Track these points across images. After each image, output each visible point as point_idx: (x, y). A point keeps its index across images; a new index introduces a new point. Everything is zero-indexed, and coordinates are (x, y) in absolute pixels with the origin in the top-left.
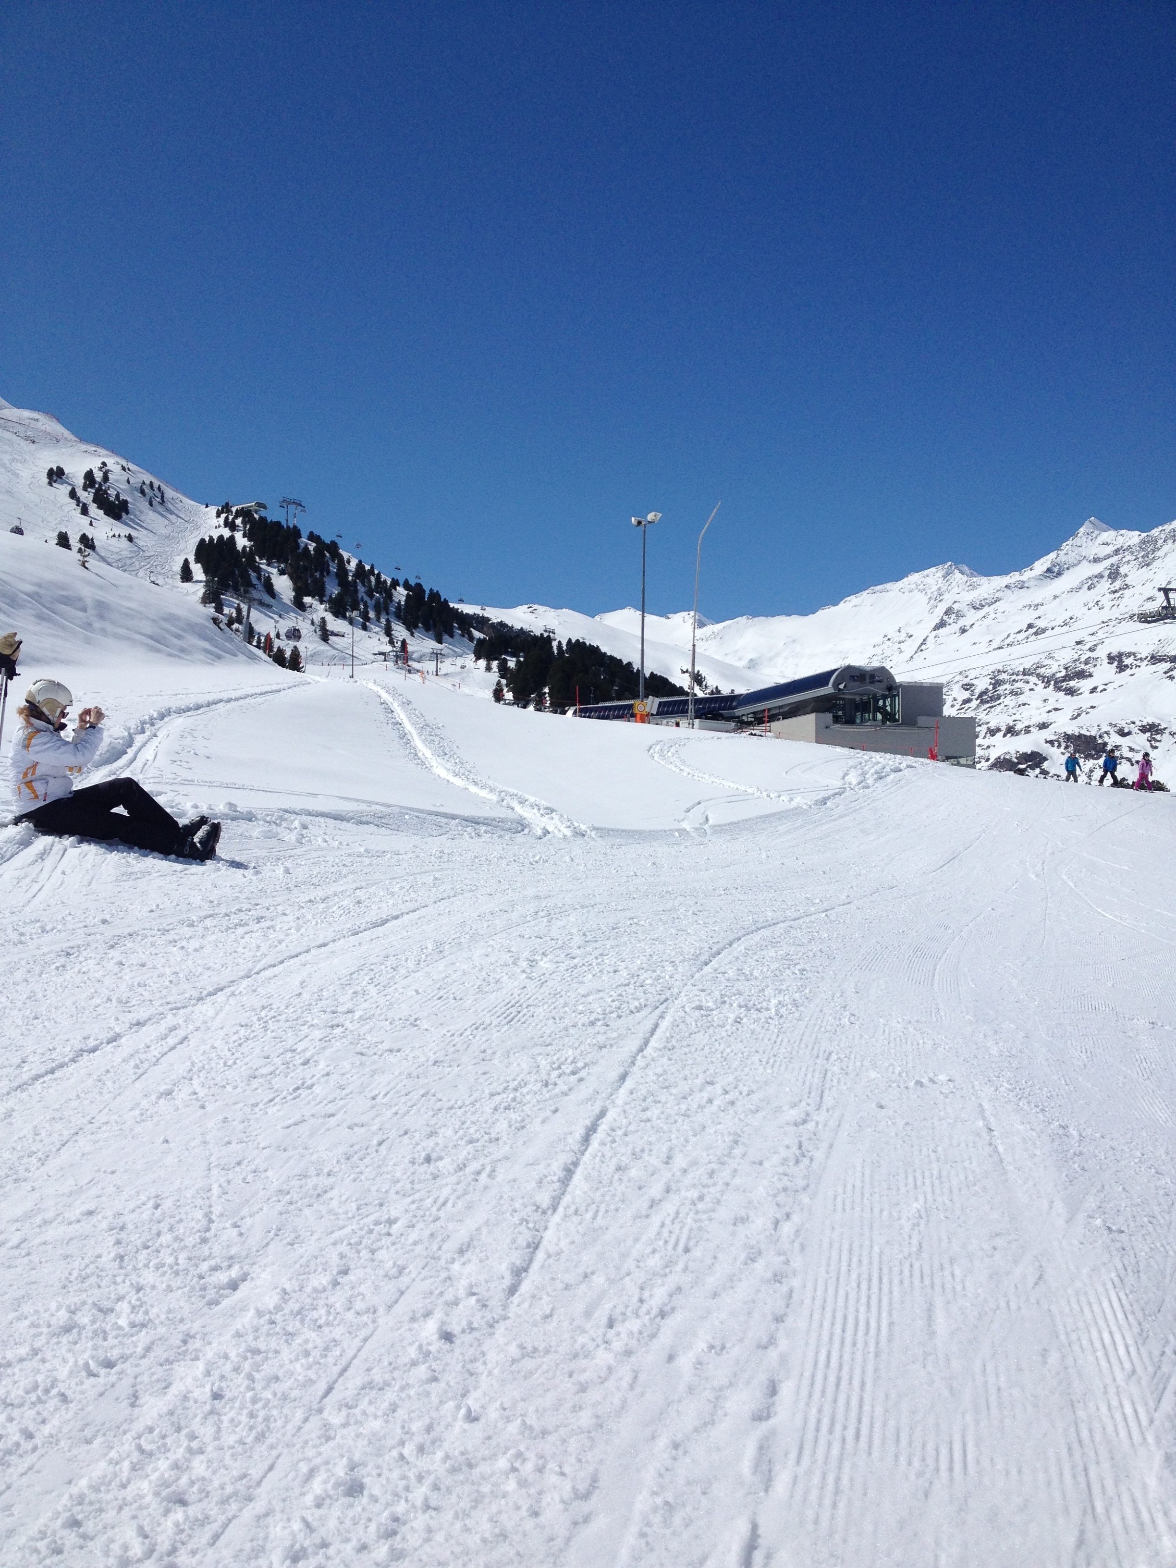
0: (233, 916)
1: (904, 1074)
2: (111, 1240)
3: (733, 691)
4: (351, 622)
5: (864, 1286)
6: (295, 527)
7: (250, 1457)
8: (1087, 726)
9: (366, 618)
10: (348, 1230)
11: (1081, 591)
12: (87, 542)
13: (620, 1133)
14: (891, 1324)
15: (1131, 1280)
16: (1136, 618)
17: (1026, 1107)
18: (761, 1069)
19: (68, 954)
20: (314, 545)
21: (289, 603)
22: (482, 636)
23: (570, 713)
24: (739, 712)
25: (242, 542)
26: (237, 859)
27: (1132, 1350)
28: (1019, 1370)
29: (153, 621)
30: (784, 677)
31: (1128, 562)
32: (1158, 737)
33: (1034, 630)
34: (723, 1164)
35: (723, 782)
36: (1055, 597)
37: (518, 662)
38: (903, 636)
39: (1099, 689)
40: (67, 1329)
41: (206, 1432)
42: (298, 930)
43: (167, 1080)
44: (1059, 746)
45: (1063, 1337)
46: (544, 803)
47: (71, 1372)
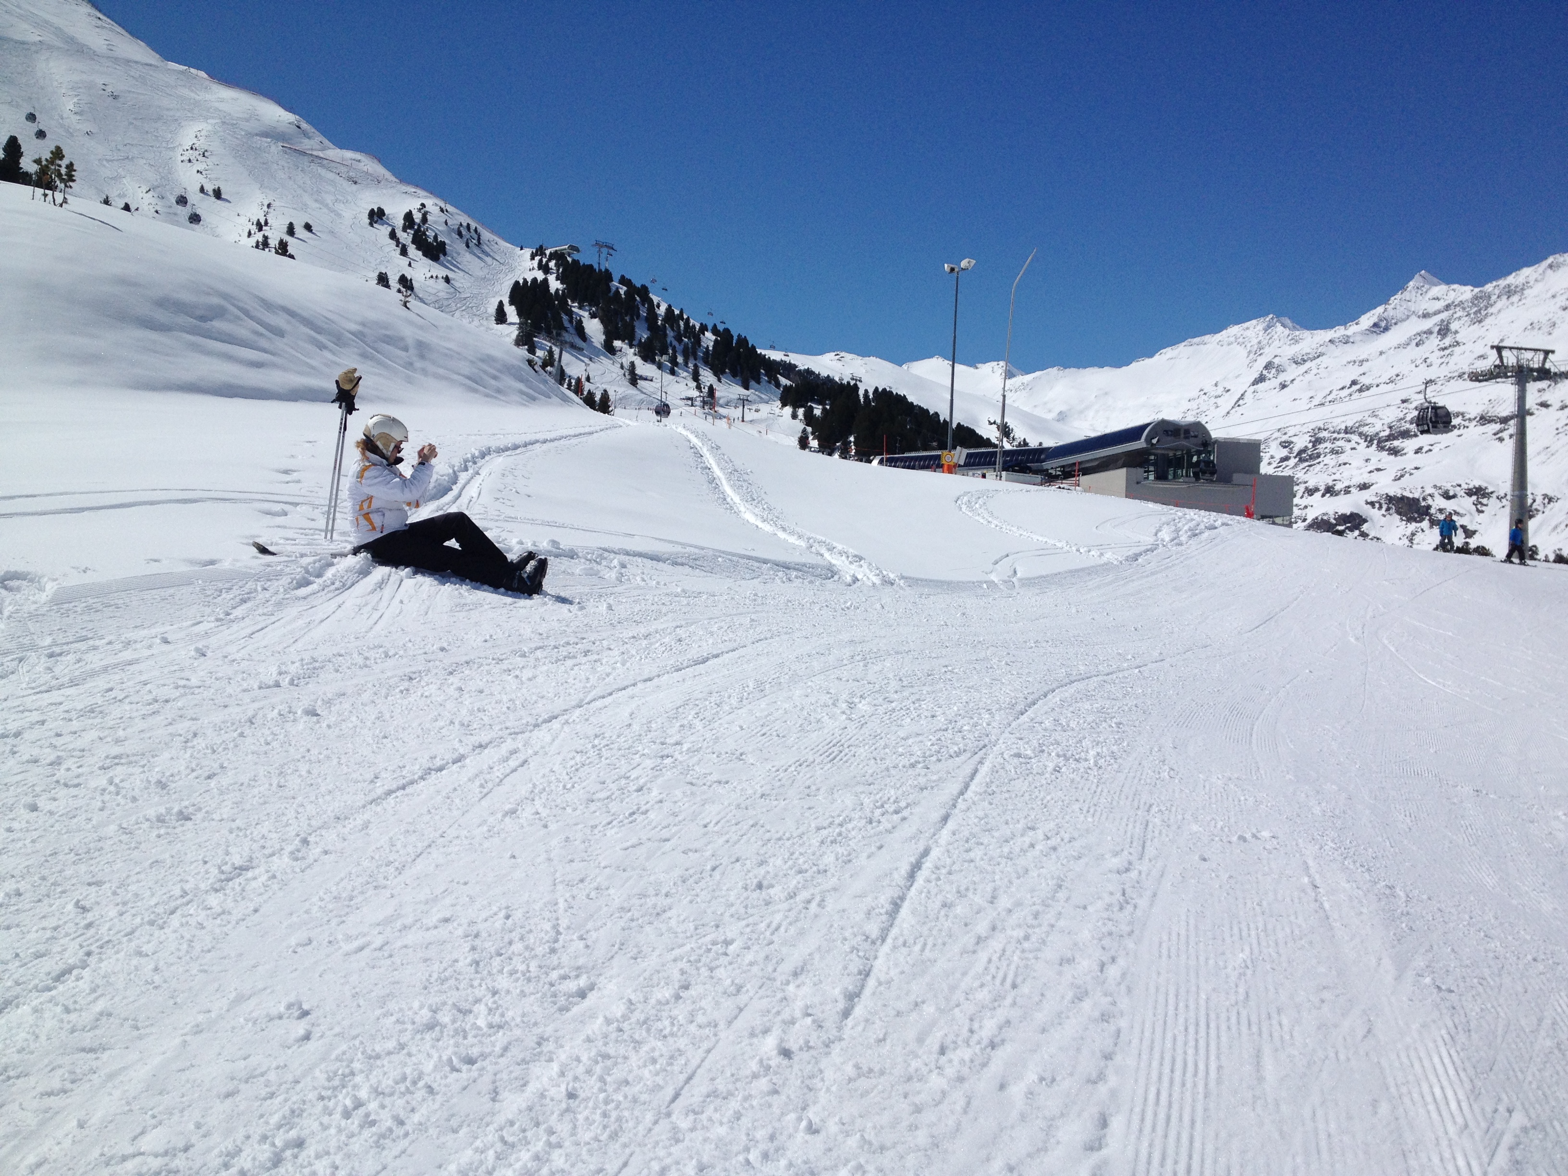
0: (561, 649)
1: (1226, 829)
2: (467, 947)
3: (1041, 444)
4: (660, 366)
5: (1191, 1029)
6: (607, 270)
7: (605, 1153)
8: (1410, 488)
9: (674, 362)
10: (688, 948)
11: (1409, 347)
12: (406, 283)
13: (944, 871)
14: (1220, 1068)
15: (1462, 1038)
16: (1466, 376)
17: (1351, 866)
18: (1082, 818)
19: (411, 679)
20: (625, 288)
21: (599, 346)
22: (788, 383)
23: (875, 462)
24: (1048, 465)
25: (555, 285)
26: (563, 594)
27: (1465, 1105)
28: (1350, 1118)
29: (471, 362)
30: (1094, 430)
31: (1459, 318)
32: (1485, 501)
33: (1358, 387)
34: (1048, 906)
35: (1032, 536)
36: (1381, 353)
37: (824, 410)
38: (1220, 390)
39: (1424, 450)
40: (430, 1027)
41: (563, 1128)
42: (623, 665)
43: (512, 800)
44: (1380, 508)
45: (1393, 1090)
46: (851, 551)
47: (436, 1067)
